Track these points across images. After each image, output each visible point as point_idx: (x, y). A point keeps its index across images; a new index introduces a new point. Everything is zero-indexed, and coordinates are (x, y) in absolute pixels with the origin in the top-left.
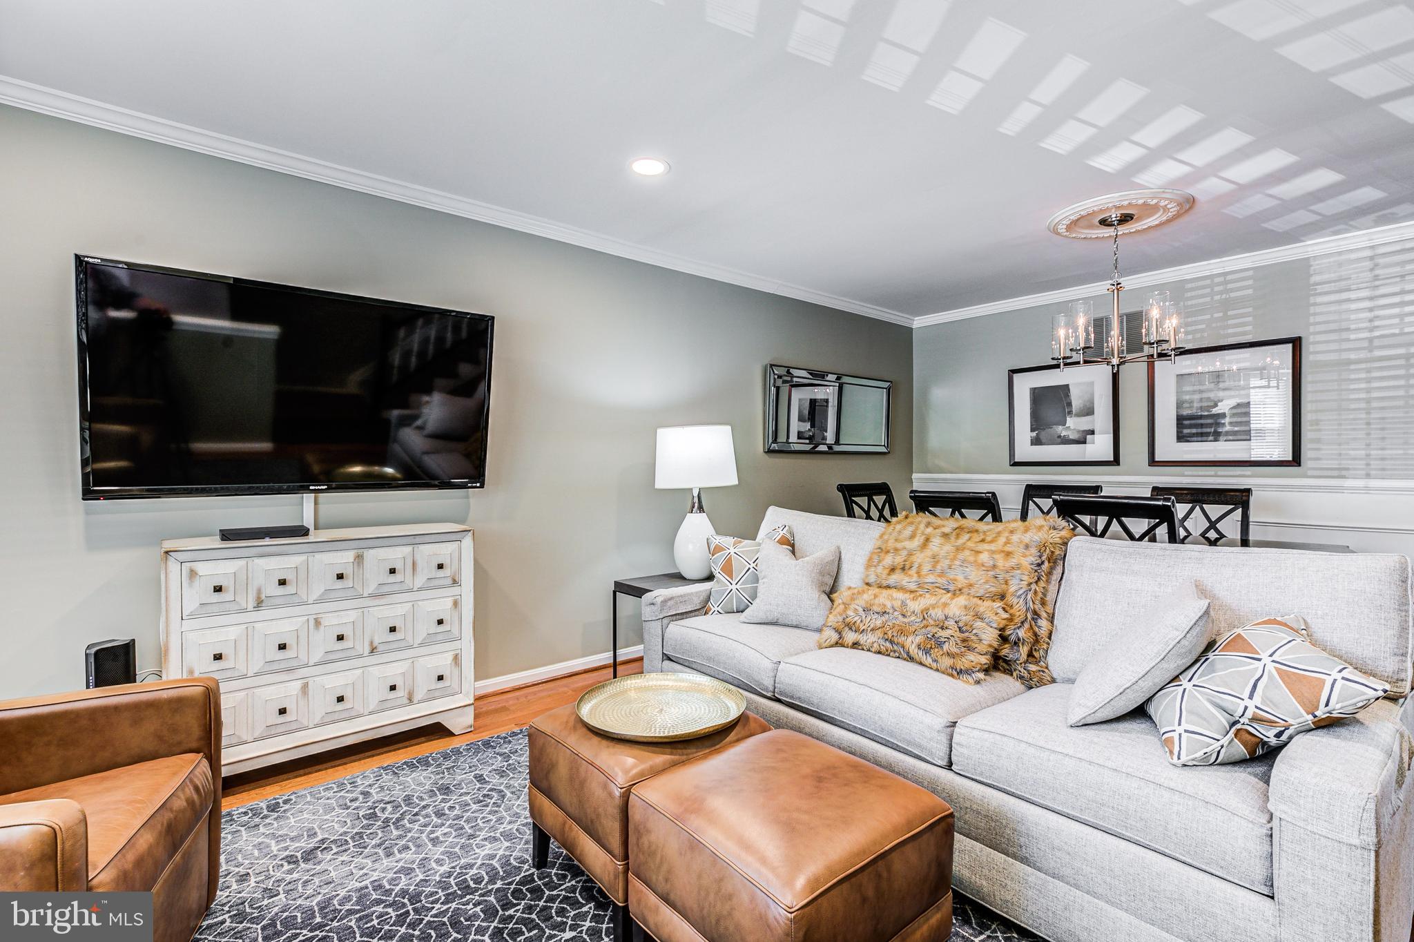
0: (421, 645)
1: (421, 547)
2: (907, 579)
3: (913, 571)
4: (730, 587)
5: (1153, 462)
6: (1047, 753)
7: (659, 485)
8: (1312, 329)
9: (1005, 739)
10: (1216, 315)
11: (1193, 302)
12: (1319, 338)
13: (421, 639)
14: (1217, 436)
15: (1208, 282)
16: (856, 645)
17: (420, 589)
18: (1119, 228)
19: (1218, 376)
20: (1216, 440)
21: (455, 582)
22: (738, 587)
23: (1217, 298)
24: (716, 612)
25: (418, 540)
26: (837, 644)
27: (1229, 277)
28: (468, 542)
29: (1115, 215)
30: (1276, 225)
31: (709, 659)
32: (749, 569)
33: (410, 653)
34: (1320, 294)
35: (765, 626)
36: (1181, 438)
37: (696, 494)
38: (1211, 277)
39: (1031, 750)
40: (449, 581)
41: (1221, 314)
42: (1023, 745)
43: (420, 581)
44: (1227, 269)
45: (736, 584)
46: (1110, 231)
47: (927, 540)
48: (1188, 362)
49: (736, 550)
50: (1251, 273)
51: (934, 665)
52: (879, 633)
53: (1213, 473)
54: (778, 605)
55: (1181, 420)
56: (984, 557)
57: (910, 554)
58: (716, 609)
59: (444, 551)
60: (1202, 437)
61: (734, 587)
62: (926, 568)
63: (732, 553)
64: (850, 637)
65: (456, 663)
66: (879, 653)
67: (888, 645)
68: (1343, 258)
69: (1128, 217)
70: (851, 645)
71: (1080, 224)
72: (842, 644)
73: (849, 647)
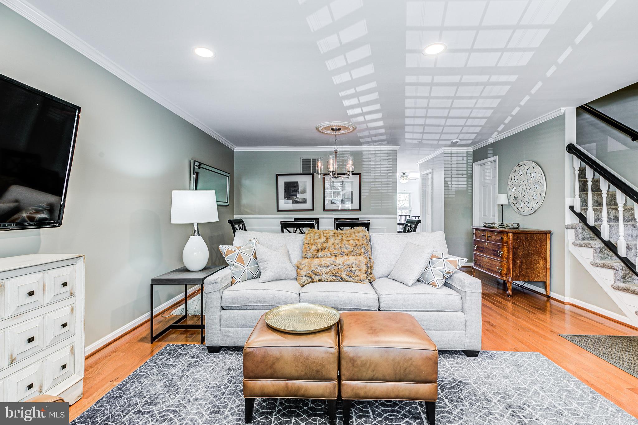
0: (49, 346)
1: (50, 272)
2: (326, 253)
3: (326, 250)
4: (244, 269)
5: (324, 210)
6: (411, 295)
7: (173, 221)
8: (363, 171)
9: (398, 295)
10: (341, 164)
12: (365, 174)
13: (49, 342)
16: (320, 281)
17: (48, 304)
18: (337, 132)
21: (72, 294)
22: (248, 268)
23: (341, 158)
24: (238, 282)
25: (48, 267)
26: (311, 282)
27: (344, 152)
28: (80, 264)
29: (336, 128)
30: (362, 140)
31: (257, 302)
32: (251, 259)
33: (41, 355)
34: (365, 162)
35: (272, 282)
36: (331, 202)
37: (195, 226)
39: (406, 296)
40: (69, 294)
41: (342, 164)
42: (404, 295)
43: (48, 298)
44: (344, 150)
46: (334, 133)
47: (327, 238)
49: (241, 251)
50: (349, 152)
51: (353, 281)
52: (330, 274)
54: (278, 272)
56: (351, 242)
57: (322, 244)
58: (238, 280)
59: (65, 273)
61: (246, 268)
62: (331, 248)
63: (240, 253)
64: (317, 278)
65: (72, 353)
66: (331, 281)
67: (334, 277)
68: (369, 152)
69: (339, 129)
70: (318, 281)
71: (327, 128)
72: (313, 281)
73: (317, 282)
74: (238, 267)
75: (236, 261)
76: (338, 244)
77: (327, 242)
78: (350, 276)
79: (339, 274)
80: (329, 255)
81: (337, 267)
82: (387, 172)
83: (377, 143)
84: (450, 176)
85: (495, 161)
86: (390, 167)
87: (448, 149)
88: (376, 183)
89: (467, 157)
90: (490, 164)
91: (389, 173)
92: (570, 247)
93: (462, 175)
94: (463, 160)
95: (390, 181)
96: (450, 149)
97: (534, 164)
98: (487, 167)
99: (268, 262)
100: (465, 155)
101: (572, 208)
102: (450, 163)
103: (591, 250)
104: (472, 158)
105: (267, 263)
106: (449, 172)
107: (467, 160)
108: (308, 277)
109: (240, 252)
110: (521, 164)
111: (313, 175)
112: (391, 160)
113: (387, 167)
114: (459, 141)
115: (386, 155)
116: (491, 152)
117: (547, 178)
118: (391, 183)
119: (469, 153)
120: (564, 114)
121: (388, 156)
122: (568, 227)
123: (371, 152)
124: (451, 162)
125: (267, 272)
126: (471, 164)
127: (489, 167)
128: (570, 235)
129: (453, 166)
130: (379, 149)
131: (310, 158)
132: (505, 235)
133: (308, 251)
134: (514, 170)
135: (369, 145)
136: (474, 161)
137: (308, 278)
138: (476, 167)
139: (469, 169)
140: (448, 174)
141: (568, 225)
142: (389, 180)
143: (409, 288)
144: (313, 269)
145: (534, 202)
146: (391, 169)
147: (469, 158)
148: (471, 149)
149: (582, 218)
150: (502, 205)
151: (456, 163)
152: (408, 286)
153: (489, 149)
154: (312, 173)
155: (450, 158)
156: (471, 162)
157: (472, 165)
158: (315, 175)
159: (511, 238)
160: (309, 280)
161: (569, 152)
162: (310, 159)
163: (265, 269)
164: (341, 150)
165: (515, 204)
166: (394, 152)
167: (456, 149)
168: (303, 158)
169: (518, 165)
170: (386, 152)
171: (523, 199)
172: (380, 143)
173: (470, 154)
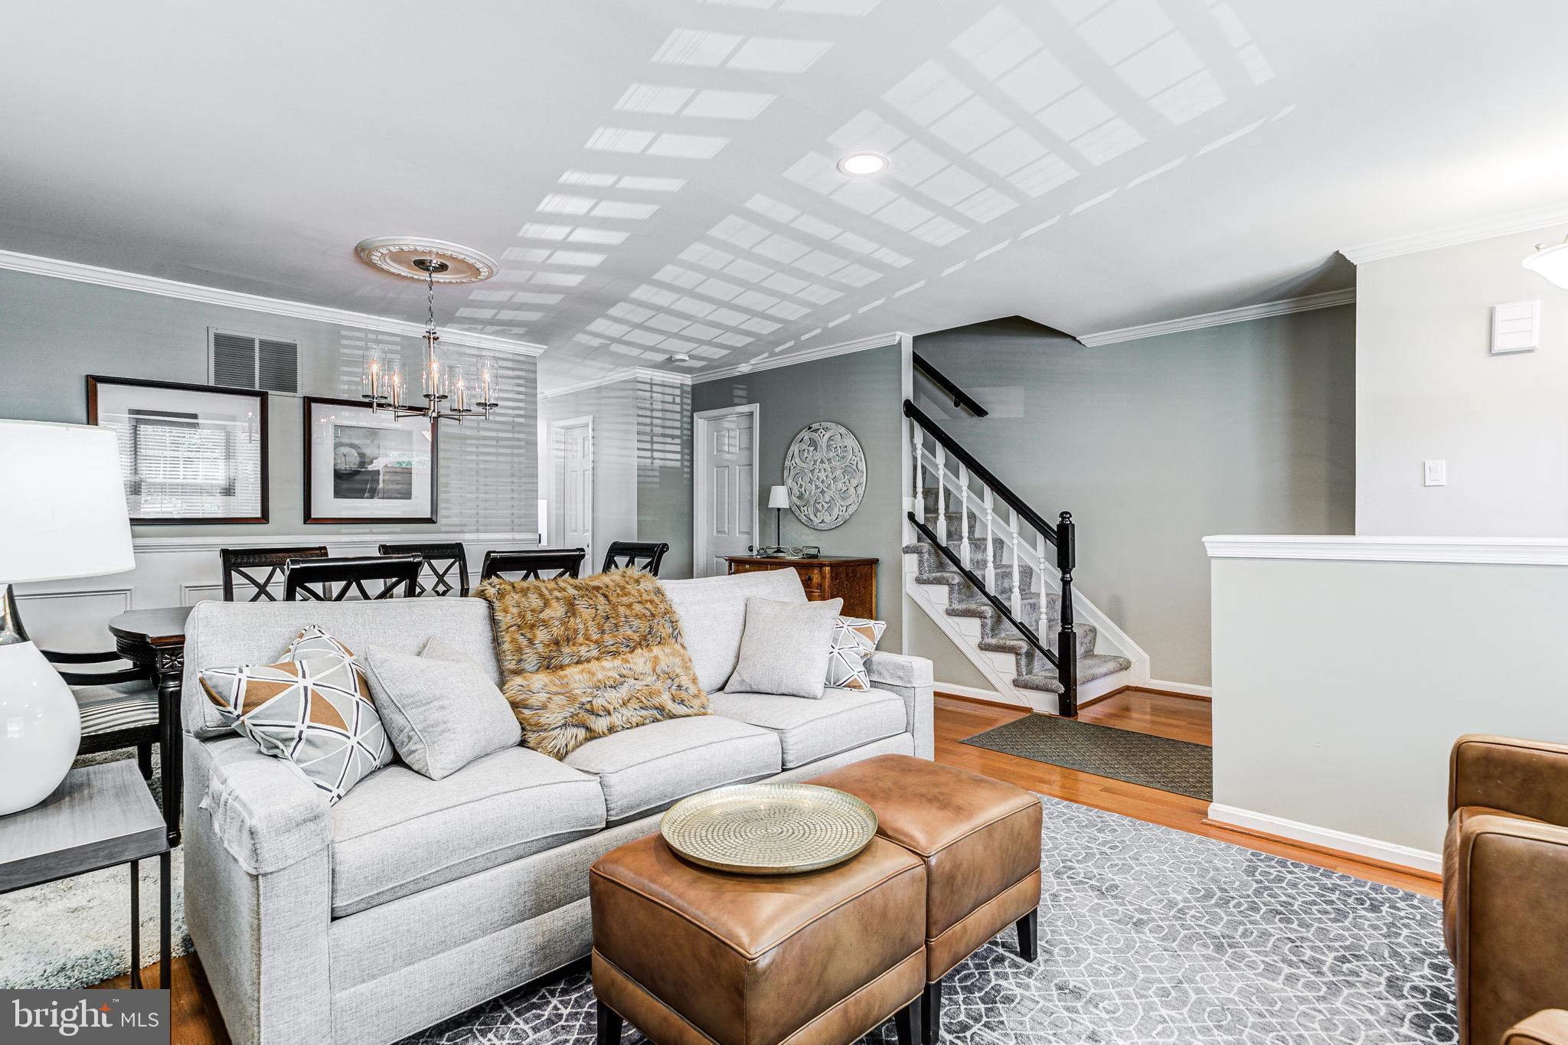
11: (348, 351)
14: (373, 493)
15: (362, 335)
16: (612, 730)
18: (433, 275)
19: (373, 432)
20: (372, 497)
22: (359, 738)
26: (586, 739)
27: (380, 337)
29: (435, 262)
36: (338, 493)
38: (366, 331)
44: (380, 329)
45: (355, 735)
46: (424, 276)
48: (347, 414)
50: (398, 339)
53: (368, 530)
55: (339, 475)
60: (359, 494)
61: (353, 741)
64: (600, 724)
67: (644, 713)
68: (463, 350)
69: (443, 267)
70: (606, 732)
71: (398, 257)
72: (592, 735)
73: (605, 735)
74: (326, 743)
75: (308, 722)
76: (607, 618)
77: (574, 614)
78: (682, 702)
79: (656, 701)
80: (595, 653)
81: (644, 683)
82: (510, 412)
83: (489, 328)
84: (648, 438)
85: (751, 414)
86: (519, 401)
87: (645, 374)
88: (482, 442)
89: (682, 396)
90: (734, 419)
91: (518, 416)
92: (909, 586)
93: (673, 437)
94: (674, 403)
95: (519, 440)
96: (650, 372)
97: (843, 430)
98: (726, 425)
99: (445, 702)
100: (678, 392)
101: (911, 516)
102: (648, 406)
103: (945, 589)
104: (689, 401)
105: (442, 707)
106: (648, 429)
107: (682, 404)
108: (577, 726)
109: (309, 682)
110: (815, 426)
111: (263, 397)
112: (522, 382)
113: (513, 400)
114: (687, 358)
115: (510, 364)
116: (743, 393)
117: (868, 460)
118: (522, 443)
119: (685, 388)
120: (900, 343)
121: (513, 369)
122: (908, 550)
123: (468, 351)
124: (652, 404)
125: (452, 736)
126: (689, 414)
127: (733, 426)
128: (910, 563)
129: (656, 414)
130: (490, 345)
131: (252, 336)
132: (816, 572)
133: (527, 650)
134: (799, 437)
135: (469, 330)
136: (696, 407)
137: (575, 730)
138: (701, 423)
139: (686, 426)
140: (645, 434)
141: (907, 547)
142: (516, 436)
143: (820, 701)
144: (584, 699)
145: (843, 503)
146: (522, 405)
147: (685, 400)
148: (688, 380)
149: (925, 532)
150: (779, 510)
151: (660, 408)
152: (815, 698)
153: (735, 386)
154: (257, 388)
155: (648, 394)
156: (688, 411)
157: (692, 417)
158: (275, 398)
159: (828, 576)
160: (581, 733)
161: (907, 415)
162: (253, 340)
163: (439, 729)
164: (374, 328)
165: (802, 509)
166: (529, 360)
167: (661, 374)
168: (219, 332)
169: (810, 428)
170: (511, 357)
171: (820, 498)
172: (503, 331)
173: (687, 392)
